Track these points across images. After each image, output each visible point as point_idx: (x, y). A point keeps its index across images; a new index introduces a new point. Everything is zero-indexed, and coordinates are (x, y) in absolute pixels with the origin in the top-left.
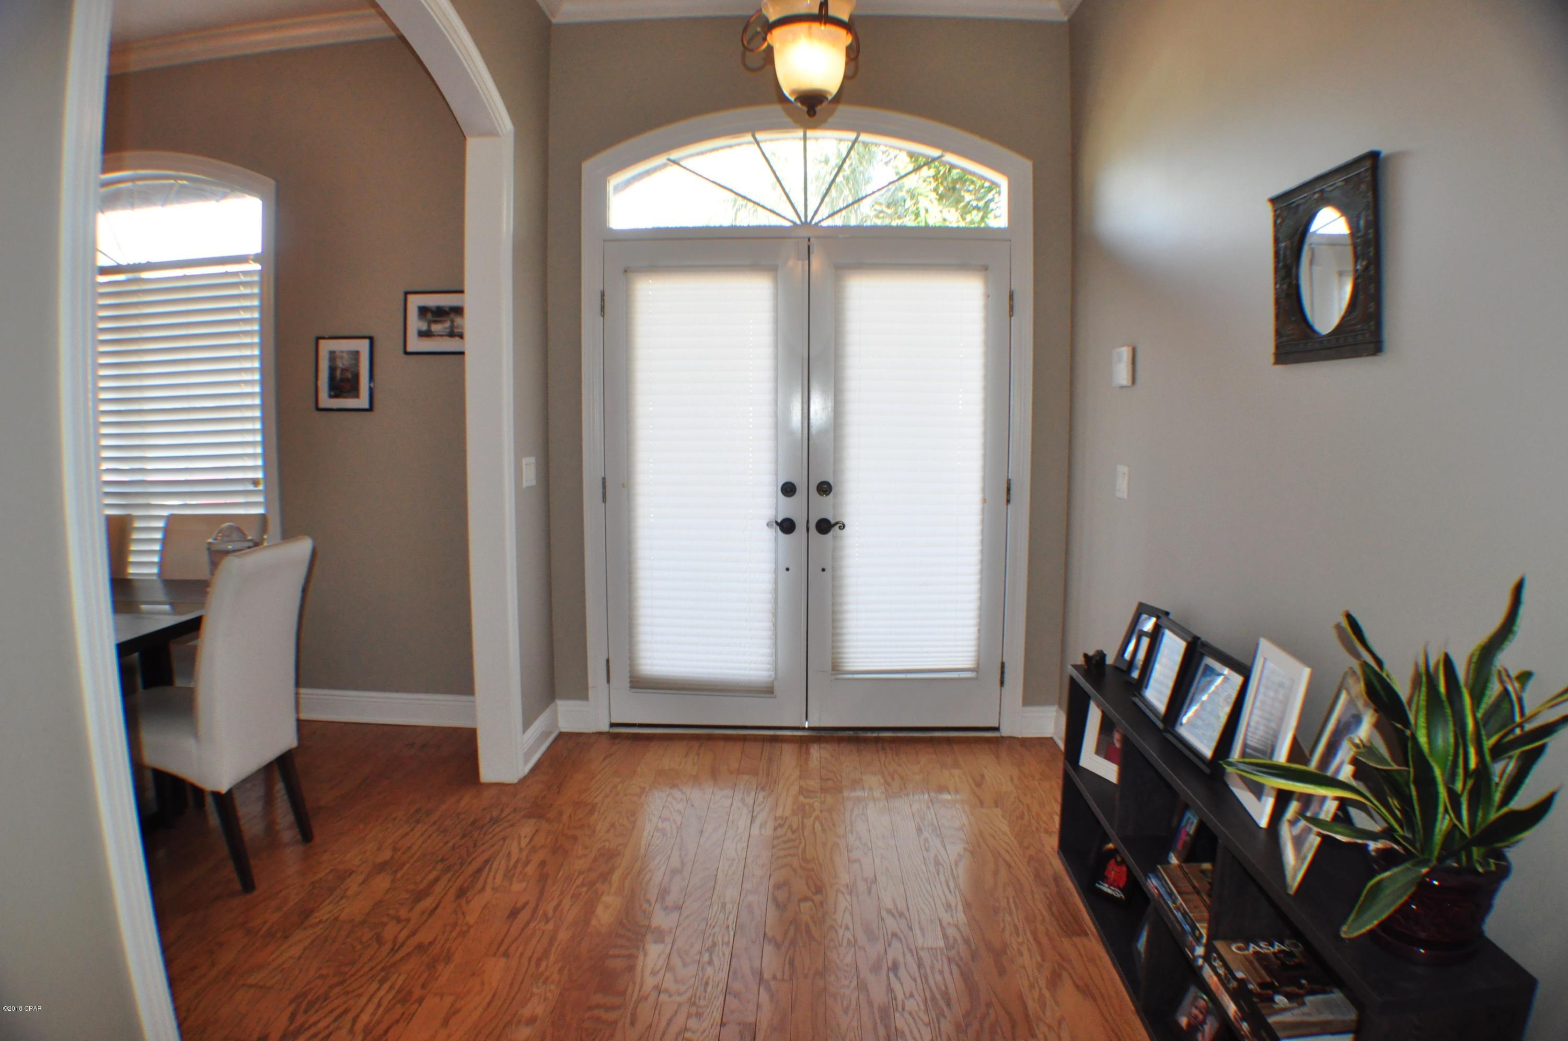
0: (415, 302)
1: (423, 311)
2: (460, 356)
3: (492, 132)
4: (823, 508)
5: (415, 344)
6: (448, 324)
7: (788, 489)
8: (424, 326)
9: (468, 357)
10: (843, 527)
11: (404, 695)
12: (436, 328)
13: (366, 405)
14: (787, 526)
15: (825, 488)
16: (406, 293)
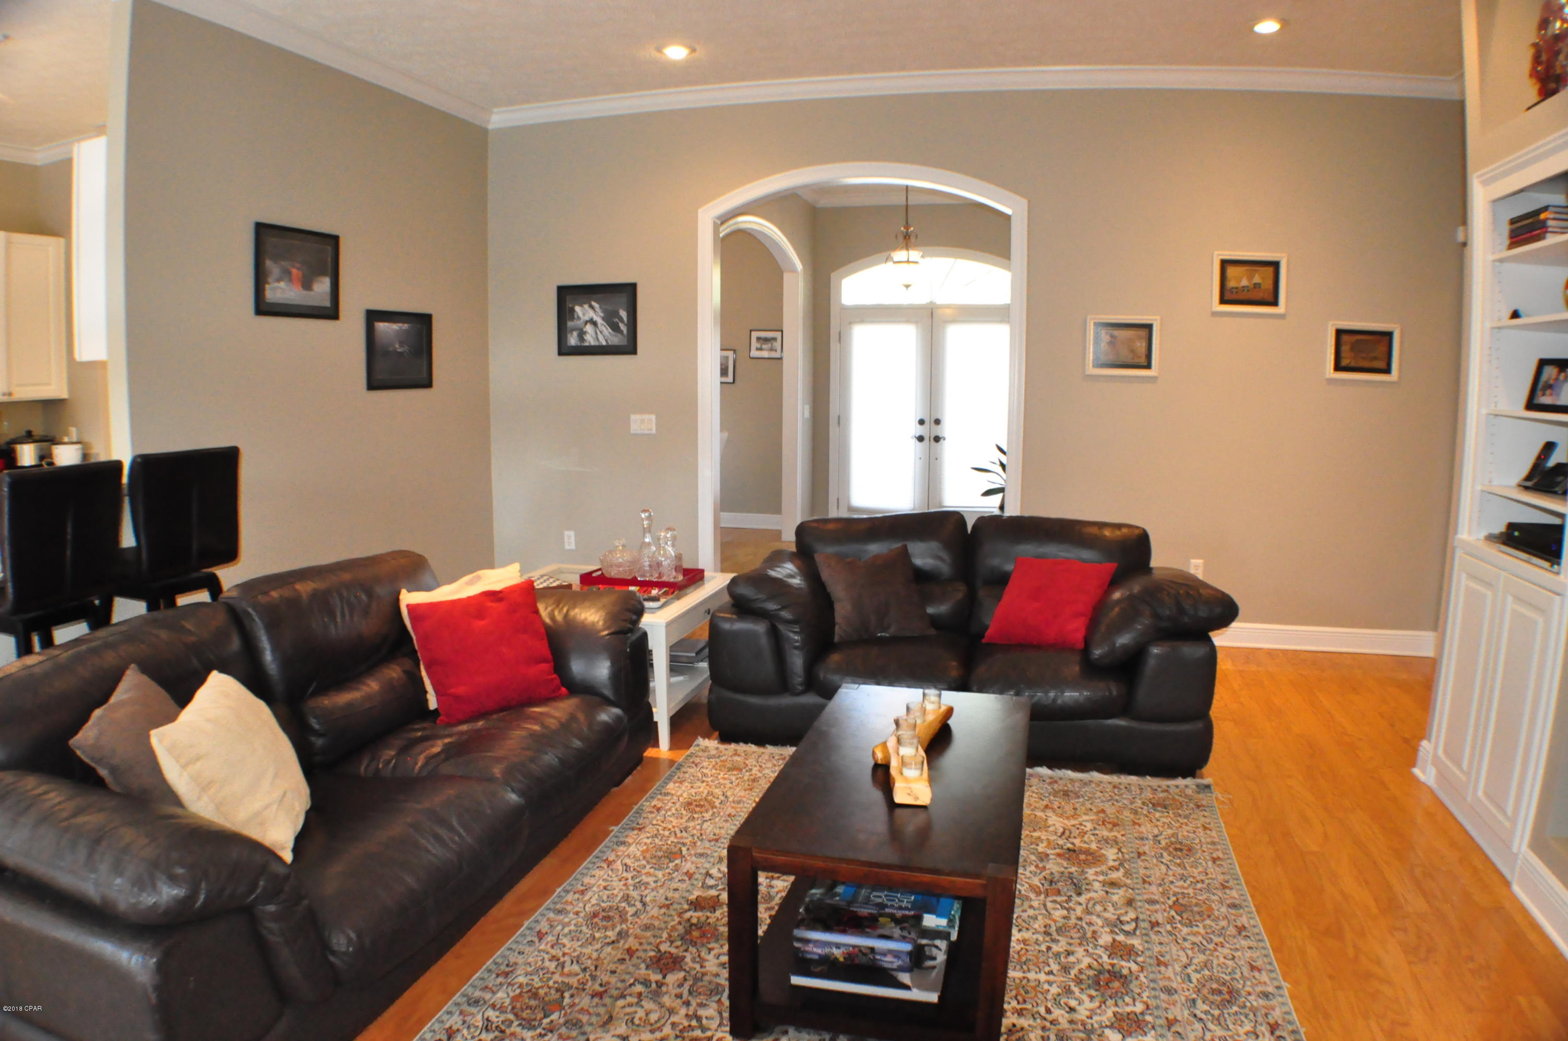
0: (755, 335)
1: (758, 339)
2: (779, 361)
3: (794, 271)
4: (937, 431)
5: (754, 353)
6: (770, 345)
7: (921, 422)
8: (759, 346)
9: (785, 361)
10: (944, 439)
11: (755, 527)
12: (764, 346)
13: (731, 381)
14: (921, 439)
15: (937, 422)
16: (751, 331)
